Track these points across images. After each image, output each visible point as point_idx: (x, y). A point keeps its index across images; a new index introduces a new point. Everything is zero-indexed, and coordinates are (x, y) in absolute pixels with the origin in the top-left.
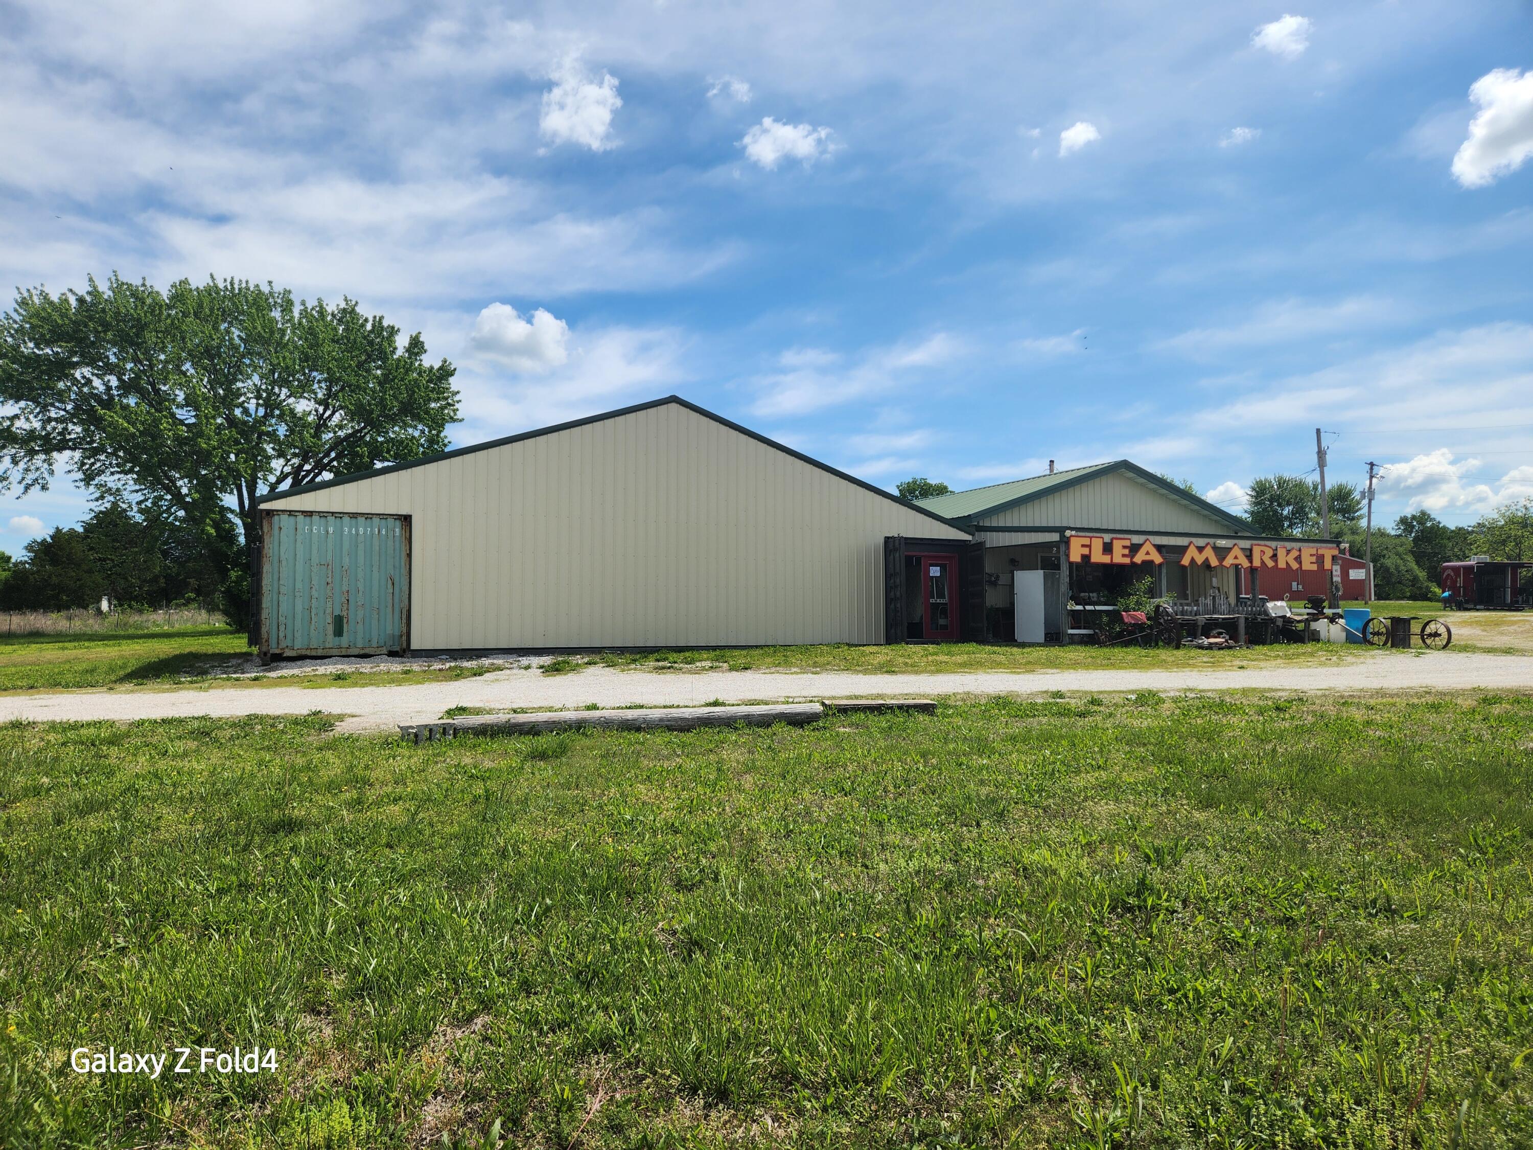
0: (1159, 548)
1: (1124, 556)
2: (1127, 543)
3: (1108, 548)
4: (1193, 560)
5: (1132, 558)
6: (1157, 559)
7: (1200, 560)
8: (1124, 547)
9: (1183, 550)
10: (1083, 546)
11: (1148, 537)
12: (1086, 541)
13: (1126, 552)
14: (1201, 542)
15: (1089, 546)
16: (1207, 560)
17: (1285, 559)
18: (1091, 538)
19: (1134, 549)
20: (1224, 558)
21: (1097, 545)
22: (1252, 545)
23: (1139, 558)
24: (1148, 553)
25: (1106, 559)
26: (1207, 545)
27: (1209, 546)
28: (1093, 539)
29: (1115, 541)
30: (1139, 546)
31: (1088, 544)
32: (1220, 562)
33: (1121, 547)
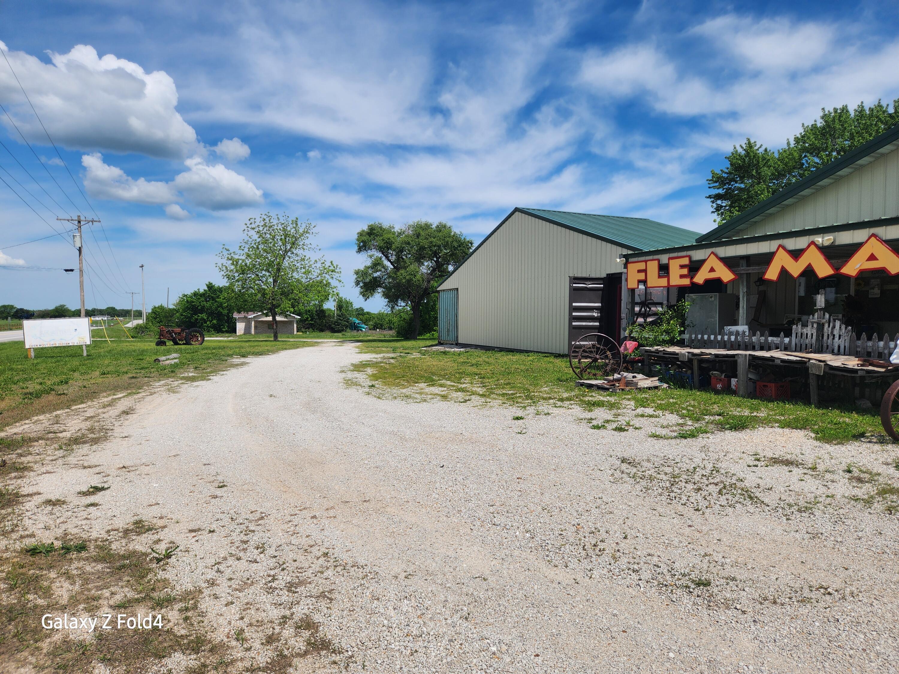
0: (728, 262)
1: (682, 276)
2: (686, 261)
3: (664, 269)
4: (784, 272)
5: (692, 278)
6: (727, 275)
7: (796, 269)
8: (682, 267)
9: (767, 258)
10: (639, 271)
11: (713, 250)
12: (642, 266)
13: (685, 271)
14: (800, 243)
15: (645, 271)
16: (809, 272)
18: (646, 262)
19: (694, 267)
20: (846, 262)
21: (653, 268)
23: (700, 278)
24: (712, 270)
25: (663, 282)
26: (809, 246)
27: (813, 247)
28: (648, 263)
29: (671, 261)
30: (702, 262)
31: (644, 268)
32: (837, 269)
33: (678, 267)
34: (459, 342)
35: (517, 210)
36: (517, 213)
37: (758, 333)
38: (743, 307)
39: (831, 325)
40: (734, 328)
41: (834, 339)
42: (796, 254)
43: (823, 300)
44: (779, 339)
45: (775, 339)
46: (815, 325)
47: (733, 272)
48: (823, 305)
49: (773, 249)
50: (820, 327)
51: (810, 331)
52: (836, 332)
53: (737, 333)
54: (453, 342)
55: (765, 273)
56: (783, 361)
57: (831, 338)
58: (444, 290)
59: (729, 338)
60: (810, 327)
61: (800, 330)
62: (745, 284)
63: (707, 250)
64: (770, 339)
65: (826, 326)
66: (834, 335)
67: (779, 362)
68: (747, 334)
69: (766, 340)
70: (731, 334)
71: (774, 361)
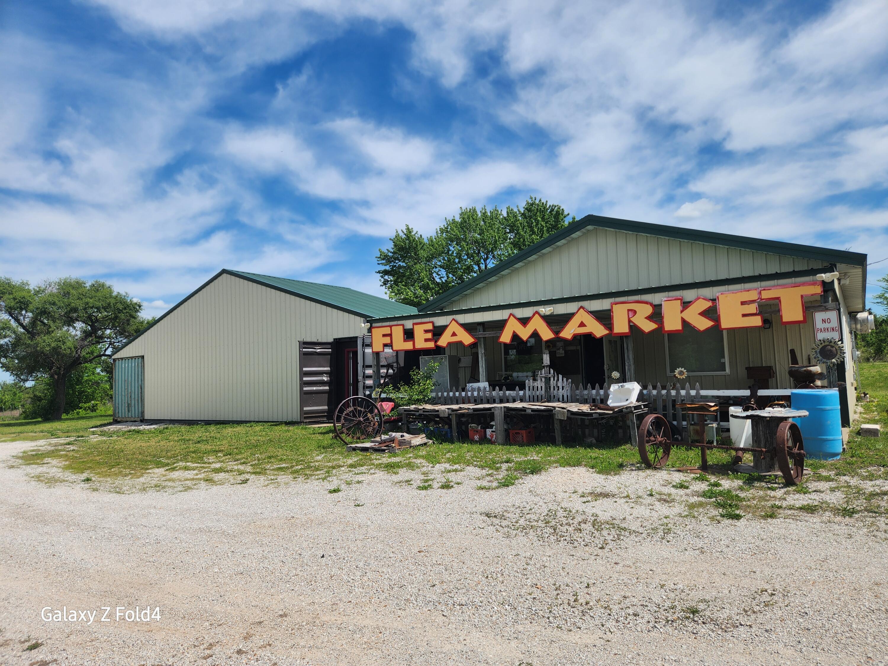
0: (469, 328)
1: (426, 340)
2: (430, 327)
3: (409, 335)
4: (515, 337)
5: (436, 342)
6: (467, 339)
7: (525, 333)
8: (426, 331)
9: (501, 325)
10: (384, 335)
11: (454, 317)
12: (387, 331)
13: (429, 336)
14: (527, 312)
15: (390, 335)
16: (535, 335)
17: (679, 316)
18: (391, 327)
19: (438, 332)
20: (563, 328)
21: (398, 333)
22: (612, 304)
23: (443, 342)
24: (454, 334)
25: (409, 346)
26: (534, 315)
27: (537, 315)
28: (393, 328)
29: (415, 326)
30: (444, 328)
31: (389, 332)
32: (557, 333)
33: (423, 332)
34: (146, 418)
35: (224, 271)
36: (224, 275)
37: (497, 388)
38: (482, 366)
39: (556, 378)
40: (475, 385)
41: (558, 390)
42: (524, 322)
43: (548, 358)
44: (515, 392)
45: (511, 392)
46: (543, 380)
47: (472, 336)
48: (549, 363)
49: (506, 317)
50: (548, 380)
51: (540, 384)
52: (560, 384)
53: (479, 389)
54: (136, 419)
55: (499, 337)
56: (533, 410)
57: (556, 389)
58: (122, 359)
59: (472, 394)
60: (539, 381)
61: (531, 384)
62: (483, 346)
63: (448, 317)
64: (508, 393)
65: (552, 379)
66: (558, 387)
67: (529, 411)
68: (488, 389)
69: (504, 393)
70: (473, 390)
71: (525, 411)
